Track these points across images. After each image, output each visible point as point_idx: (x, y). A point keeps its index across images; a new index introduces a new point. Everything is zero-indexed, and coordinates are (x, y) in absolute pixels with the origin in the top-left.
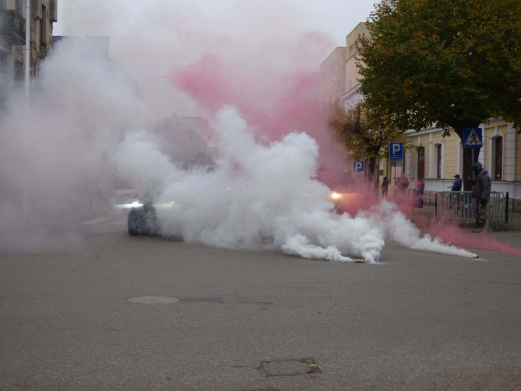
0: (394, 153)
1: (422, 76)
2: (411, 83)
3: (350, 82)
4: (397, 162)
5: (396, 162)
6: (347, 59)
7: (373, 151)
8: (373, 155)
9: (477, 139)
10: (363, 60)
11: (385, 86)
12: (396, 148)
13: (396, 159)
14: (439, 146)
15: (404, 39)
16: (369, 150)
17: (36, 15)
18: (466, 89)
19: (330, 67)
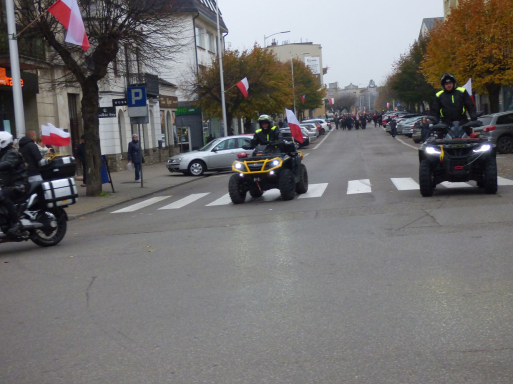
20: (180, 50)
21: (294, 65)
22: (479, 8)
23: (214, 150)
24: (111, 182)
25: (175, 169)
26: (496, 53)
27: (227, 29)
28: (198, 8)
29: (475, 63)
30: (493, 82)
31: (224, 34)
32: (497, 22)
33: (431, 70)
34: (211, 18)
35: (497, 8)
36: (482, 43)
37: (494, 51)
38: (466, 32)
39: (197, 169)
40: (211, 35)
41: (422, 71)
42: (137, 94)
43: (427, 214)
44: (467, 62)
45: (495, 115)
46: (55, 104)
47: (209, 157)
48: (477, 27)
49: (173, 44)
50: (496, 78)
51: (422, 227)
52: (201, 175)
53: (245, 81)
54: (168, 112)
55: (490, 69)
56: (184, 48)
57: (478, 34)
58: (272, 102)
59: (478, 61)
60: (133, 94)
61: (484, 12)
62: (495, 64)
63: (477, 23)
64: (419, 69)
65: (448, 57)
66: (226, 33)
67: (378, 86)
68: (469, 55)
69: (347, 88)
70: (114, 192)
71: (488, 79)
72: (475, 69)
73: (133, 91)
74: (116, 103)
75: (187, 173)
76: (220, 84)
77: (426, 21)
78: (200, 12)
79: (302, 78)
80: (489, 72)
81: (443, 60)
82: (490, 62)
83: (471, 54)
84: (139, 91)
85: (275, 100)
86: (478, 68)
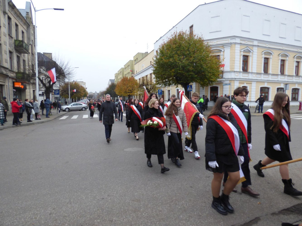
0: (159, 93)
1: (178, 69)
2: (174, 71)
3: (136, 71)
6: (134, 64)
9: (191, 88)
12: (160, 91)
14: (169, 91)
15: (170, 57)
17: (30, 43)
18: (190, 73)
19: (128, 66)
22: (127, 79)
23: (72, 106)
33: (117, 91)
35: (131, 80)
36: (128, 87)
37: (130, 89)
38: (124, 84)
39: (67, 110)
42: (57, 92)
46: (30, 92)
47: (70, 107)
50: (130, 94)
59: (127, 90)
62: (130, 91)
66: (65, 78)
68: (125, 89)
70: (51, 114)
71: (128, 94)
72: (126, 92)
74: (43, 93)
76: (69, 90)
77: (110, 80)
80: (129, 93)
84: (58, 91)
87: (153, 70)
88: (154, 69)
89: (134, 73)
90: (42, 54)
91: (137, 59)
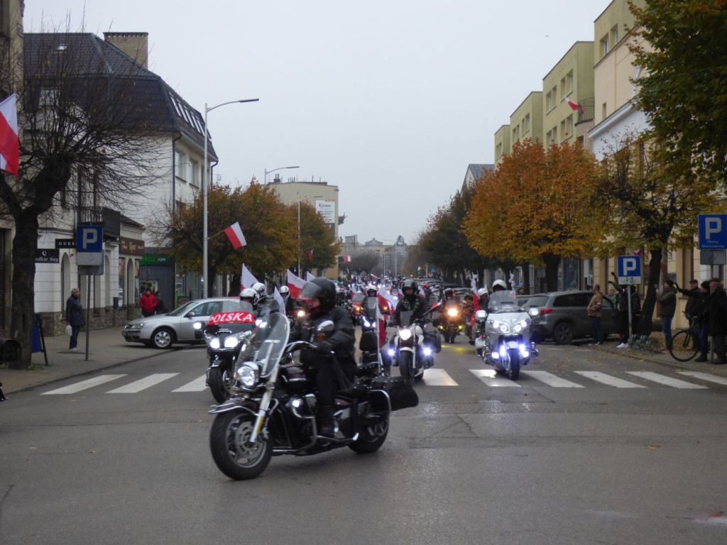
0: (708, 237)
3: (605, 105)
4: (715, 255)
5: (712, 256)
6: (597, 60)
7: (657, 235)
8: (658, 243)
10: (645, 35)
11: (696, 87)
12: (713, 225)
13: (714, 250)
16: (649, 233)
19: (563, 81)
20: (153, 183)
21: (302, 210)
22: (538, 159)
23: (188, 316)
24: (44, 351)
25: (133, 338)
26: (556, 217)
27: (217, 158)
28: (181, 128)
29: (531, 227)
30: (552, 253)
31: (212, 163)
32: (559, 178)
33: (476, 230)
34: (197, 143)
35: (560, 161)
36: (540, 203)
37: (554, 215)
38: (520, 187)
39: (163, 339)
40: (194, 163)
41: (464, 231)
42: (90, 236)
43: (462, 420)
44: (520, 225)
45: (552, 295)
47: (181, 325)
48: (535, 182)
49: (144, 174)
50: (555, 248)
51: (453, 437)
52: (169, 347)
53: (236, 228)
54: (130, 260)
55: (549, 236)
56: (158, 181)
57: (536, 191)
58: (269, 256)
59: (534, 225)
60: (85, 236)
61: (544, 165)
62: (555, 231)
63: (535, 177)
64: (461, 229)
65: (498, 217)
66: (215, 163)
67: (408, 244)
68: (523, 216)
69: (368, 244)
70: (47, 364)
71: (545, 248)
72: (530, 234)
73: (86, 231)
74: (60, 244)
75: (150, 343)
76: (202, 228)
77: (472, 168)
78: (183, 134)
79: (311, 228)
80: (547, 239)
81: (491, 220)
82: (549, 227)
83: (526, 216)
84: (94, 231)
85: (274, 254)
86: (535, 233)
87: (641, 81)
88: (646, 74)
89: (591, 120)
90: (97, 39)
91: (614, 30)
